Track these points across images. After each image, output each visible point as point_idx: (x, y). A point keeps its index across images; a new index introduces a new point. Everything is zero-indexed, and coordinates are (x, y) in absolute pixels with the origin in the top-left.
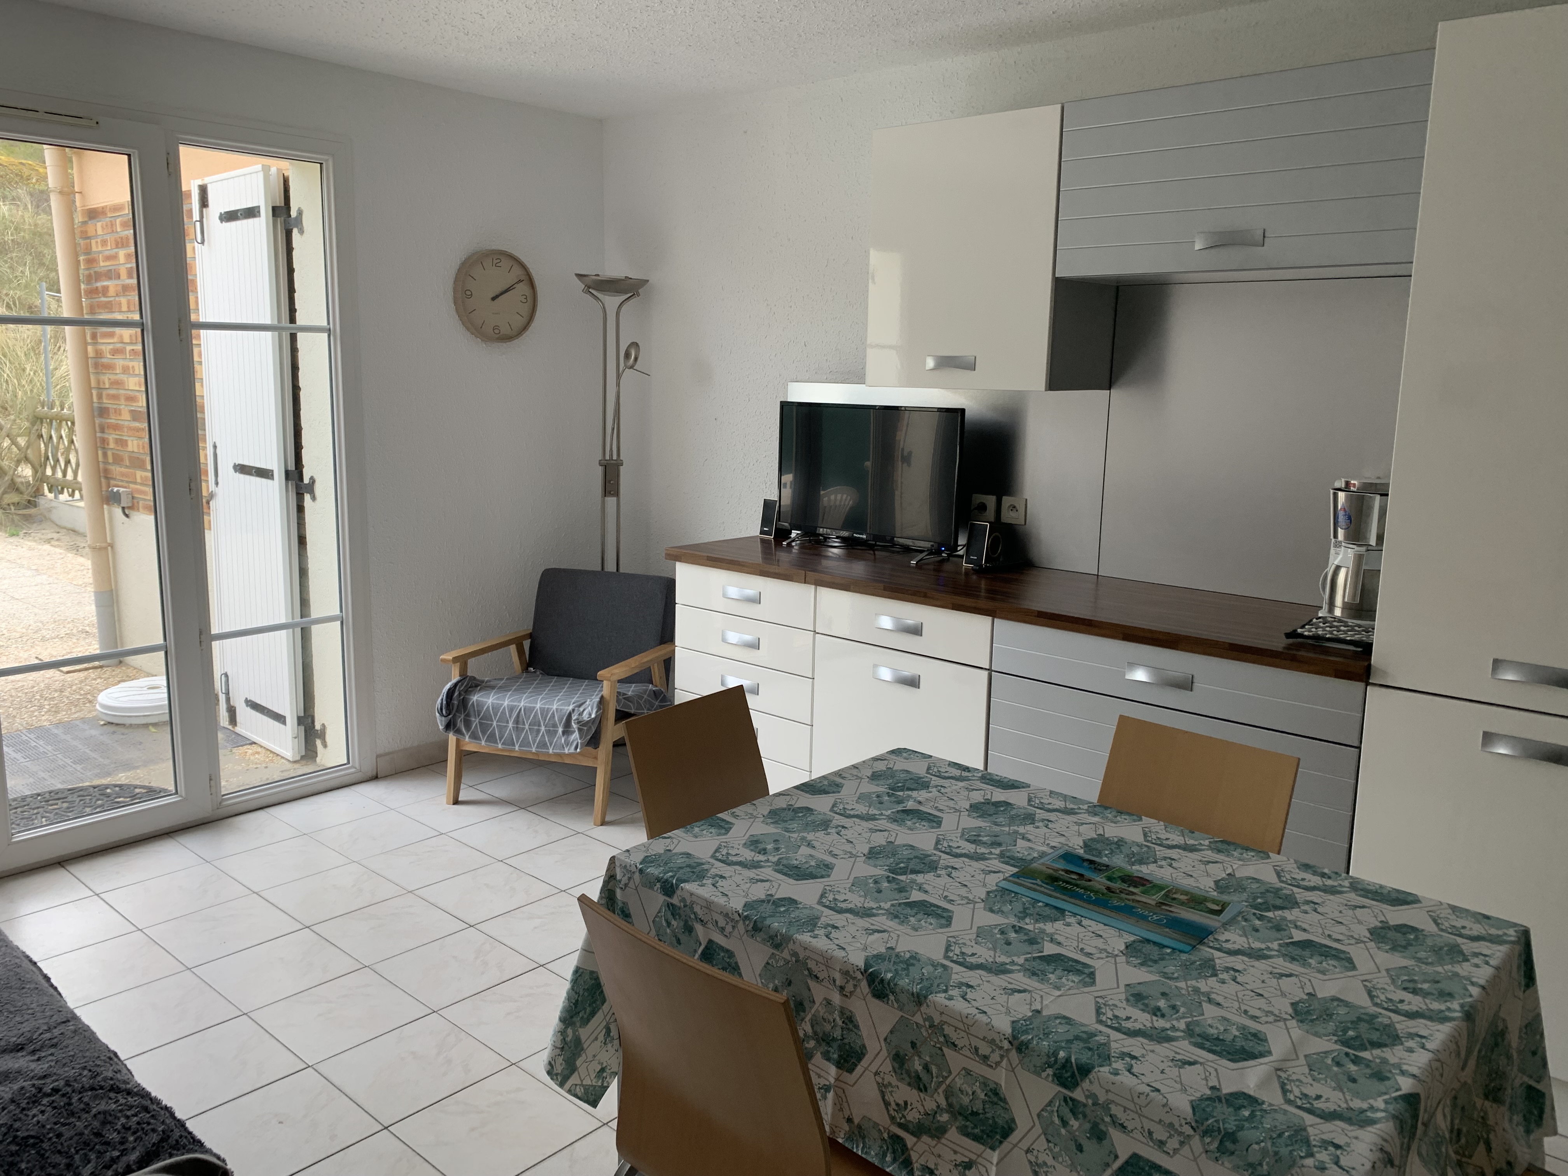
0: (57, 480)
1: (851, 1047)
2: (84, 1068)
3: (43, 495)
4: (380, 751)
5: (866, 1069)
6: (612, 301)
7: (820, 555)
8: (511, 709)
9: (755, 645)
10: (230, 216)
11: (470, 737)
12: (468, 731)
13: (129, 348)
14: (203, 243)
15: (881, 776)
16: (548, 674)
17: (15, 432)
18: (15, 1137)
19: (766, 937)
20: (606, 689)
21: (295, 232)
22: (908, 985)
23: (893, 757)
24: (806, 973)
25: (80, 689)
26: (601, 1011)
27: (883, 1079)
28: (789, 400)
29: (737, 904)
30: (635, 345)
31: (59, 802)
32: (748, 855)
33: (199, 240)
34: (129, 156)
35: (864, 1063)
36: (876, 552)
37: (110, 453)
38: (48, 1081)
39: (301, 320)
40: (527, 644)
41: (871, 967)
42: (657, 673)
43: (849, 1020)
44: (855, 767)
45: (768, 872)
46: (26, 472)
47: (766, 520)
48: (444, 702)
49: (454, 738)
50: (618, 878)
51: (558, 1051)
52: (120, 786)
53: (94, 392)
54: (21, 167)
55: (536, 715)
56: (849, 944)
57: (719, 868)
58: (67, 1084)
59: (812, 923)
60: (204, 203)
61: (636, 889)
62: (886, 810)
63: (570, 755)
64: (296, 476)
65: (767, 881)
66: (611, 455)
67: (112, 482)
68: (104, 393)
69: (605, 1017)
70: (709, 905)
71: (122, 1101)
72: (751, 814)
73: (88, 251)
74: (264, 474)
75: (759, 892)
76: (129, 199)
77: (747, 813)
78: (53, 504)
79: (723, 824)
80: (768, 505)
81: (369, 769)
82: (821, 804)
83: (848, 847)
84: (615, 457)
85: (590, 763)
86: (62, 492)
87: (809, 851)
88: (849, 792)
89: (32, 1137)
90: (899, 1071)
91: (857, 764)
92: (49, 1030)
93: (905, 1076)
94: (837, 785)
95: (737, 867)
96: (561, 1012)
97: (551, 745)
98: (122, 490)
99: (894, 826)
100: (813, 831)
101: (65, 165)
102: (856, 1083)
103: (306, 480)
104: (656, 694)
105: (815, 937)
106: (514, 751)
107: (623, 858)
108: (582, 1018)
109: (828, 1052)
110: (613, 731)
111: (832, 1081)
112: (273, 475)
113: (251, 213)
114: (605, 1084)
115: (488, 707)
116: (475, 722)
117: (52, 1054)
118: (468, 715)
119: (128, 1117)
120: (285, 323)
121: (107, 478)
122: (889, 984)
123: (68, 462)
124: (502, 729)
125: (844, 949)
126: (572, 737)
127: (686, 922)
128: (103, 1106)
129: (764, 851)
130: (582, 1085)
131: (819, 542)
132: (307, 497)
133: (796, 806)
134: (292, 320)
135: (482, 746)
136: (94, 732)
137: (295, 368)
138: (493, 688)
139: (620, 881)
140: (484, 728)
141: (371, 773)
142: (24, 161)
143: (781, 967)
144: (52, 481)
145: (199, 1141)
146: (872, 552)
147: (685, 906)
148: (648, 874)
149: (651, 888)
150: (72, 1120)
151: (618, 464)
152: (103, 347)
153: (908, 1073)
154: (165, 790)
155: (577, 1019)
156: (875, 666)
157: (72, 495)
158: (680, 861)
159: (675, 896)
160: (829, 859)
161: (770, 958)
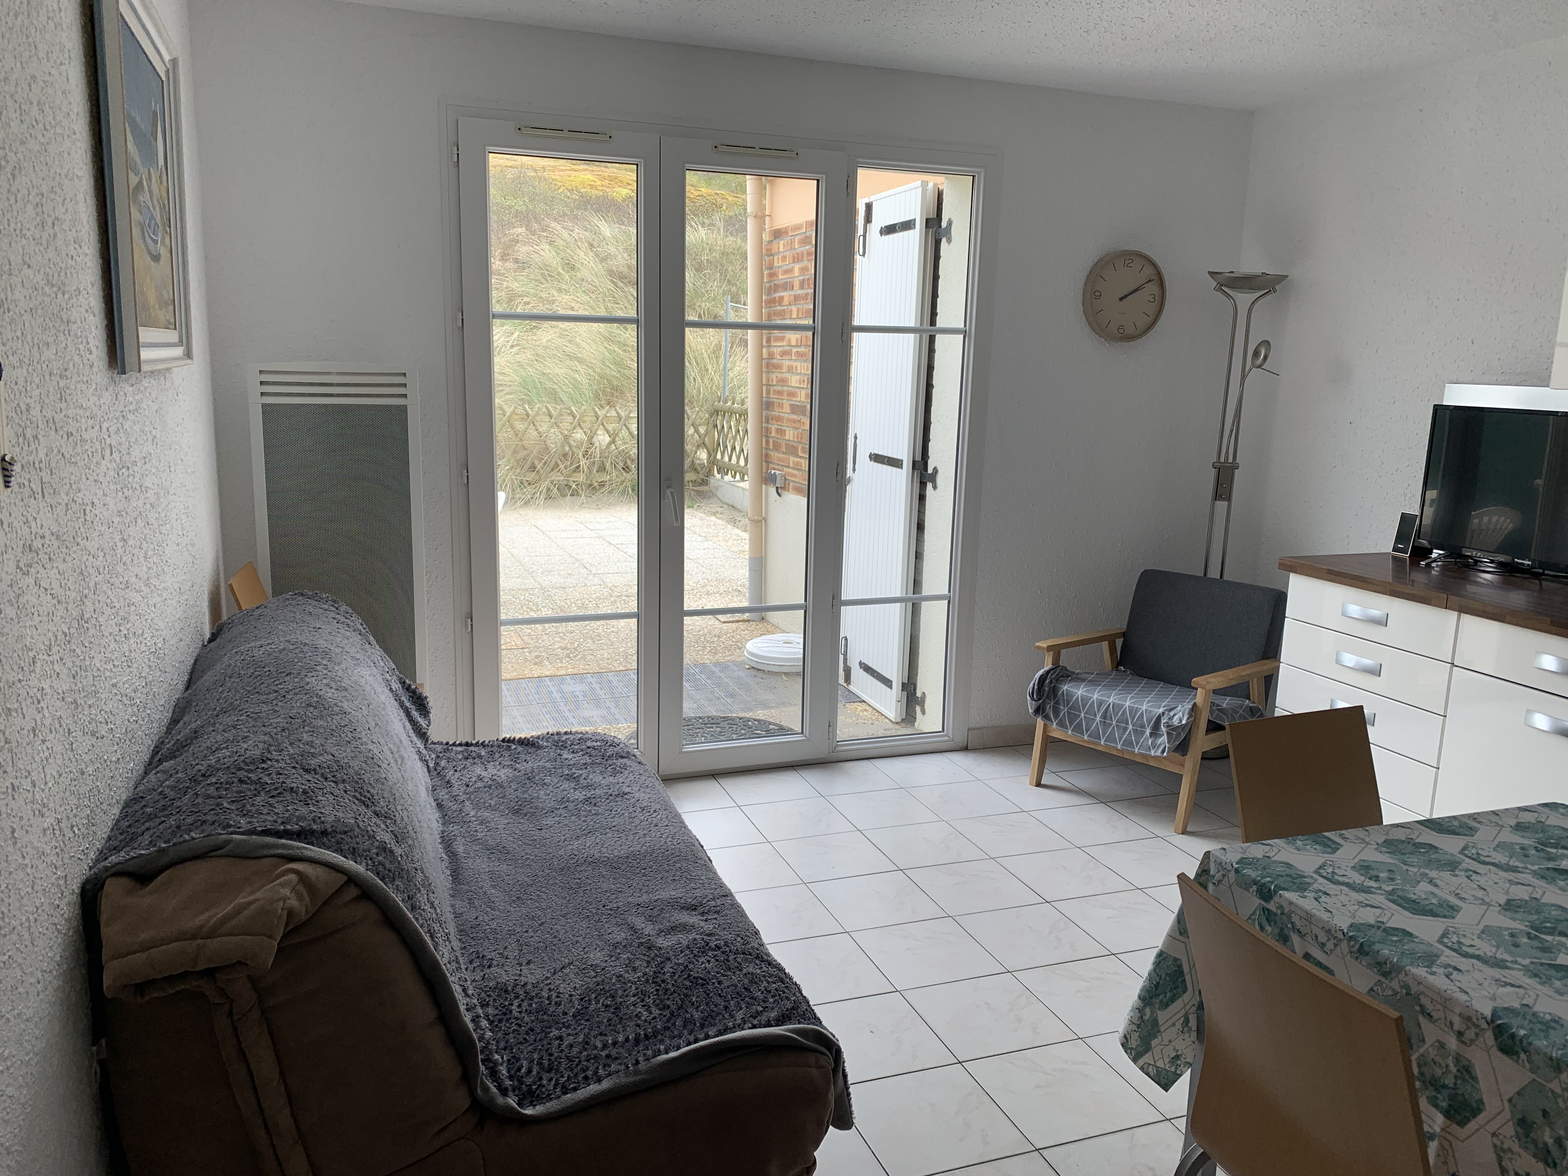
0: (725, 463)
1: (1465, 1100)
2: (738, 935)
3: (713, 475)
4: (972, 726)
5: (1481, 1127)
6: (1244, 299)
7: (1466, 579)
8: (1100, 703)
9: (1376, 672)
10: (889, 230)
11: (1057, 724)
12: (1056, 718)
13: (794, 350)
14: (864, 255)
15: (1528, 828)
16: (1138, 675)
17: (698, 421)
18: (689, 975)
19: (1372, 962)
20: (1200, 697)
21: (944, 240)
22: (1547, 1047)
23: (1546, 810)
24: (1418, 1008)
25: (733, 637)
26: (1181, 999)
27: (1502, 1143)
28: (1444, 404)
29: (1342, 922)
30: (1266, 343)
31: (714, 726)
32: (1357, 878)
33: (861, 253)
34: (818, 181)
35: (1481, 1118)
36: (1544, 583)
37: (771, 441)
38: (713, 938)
39: (940, 323)
40: (1119, 642)
41: (1500, 1018)
42: (1256, 690)
43: (1466, 1071)
44: (1494, 813)
45: (1379, 899)
46: (703, 455)
47: (1401, 537)
48: (1036, 687)
49: (1043, 723)
50: (1212, 873)
51: (1135, 1027)
52: (759, 721)
53: (764, 388)
54: (716, 196)
55: (1124, 712)
56: (1473, 989)
57: (1322, 884)
58: (726, 944)
59: (1430, 959)
60: (868, 219)
61: (1230, 888)
62: (1533, 864)
63: (1155, 757)
64: (922, 467)
65: (1378, 908)
66: (1227, 457)
67: (771, 466)
68: (772, 388)
69: (1185, 1006)
70: (1309, 918)
71: (764, 969)
72: (1363, 839)
73: (770, 268)
74: (895, 463)
75: (1368, 916)
76: (814, 218)
77: (1358, 838)
78: (720, 483)
79: (1329, 843)
80: (1406, 520)
81: (960, 740)
82: (1450, 845)
83: (1480, 894)
84: (1230, 460)
85: (1175, 769)
86: (727, 474)
87: (1431, 888)
88: (1484, 837)
89: (702, 979)
90: (1524, 1140)
91: (1498, 811)
92: (714, 899)
93: (1531, 1146)
94: (1471, 828)
95: (1344, 888)
96: (1141, 991)
97: (1137, 744)
98: (777, 472)
99: (1542, 883)
100: (1437, 868)
101: (761, 194)
102: (1469, 1137)
103: (930, 471)
104: (1252, 711)
105: (1433, 974)
106: (1099, 744)
107: (1219, 855)
108: (1161, 1001)
109: (1437, 1098)
110: (1203, 742)
111: (1438, 1130)
112: (902, 464)
113: (907, 225)
114: (1178, 1072)
115: (1078, 698)
116: (1064, 710)
117: (715, 919)
118: (1057, 703)
119: (768, 982)
120: (926, 325)
121: (767, 462)
122: (1521, 1041)
123: (734, 449)
124: (1089, 722)
125: (1467, 993)
126: (1160, 741)
127: (1282, 930)
128: (751, 970)
129: (1377, 879)
130: (1155, 1065)
131: (1467, 566)
132: (929, 486)
133: (1418, 840)
134: (933, 322)
135: (1068, 735)
136: (741, 674)
137: (930, 368)
138: (1083, 680)
139: (1213, 877)
140: (1072, 717)
141: (963, 744)
142: (718, 192)
143: (1387, 996)
144: (720, 464)
145: (819, 1019)
146: (1537, 582)
147: (1282, 914)
148: (1244, 875)
149: (1247, 889)
150: (729, 973)
151: (1235, 466)
152: (775, 350)
153: (1535, 1142)
154: (791, 730)
155: (1156, 1001)
156: (1529, 712)
157: (734, 477)
158: (1280, 869)
159: (1272, 902)
160: (1454, 901)
161: (1376, 985)
